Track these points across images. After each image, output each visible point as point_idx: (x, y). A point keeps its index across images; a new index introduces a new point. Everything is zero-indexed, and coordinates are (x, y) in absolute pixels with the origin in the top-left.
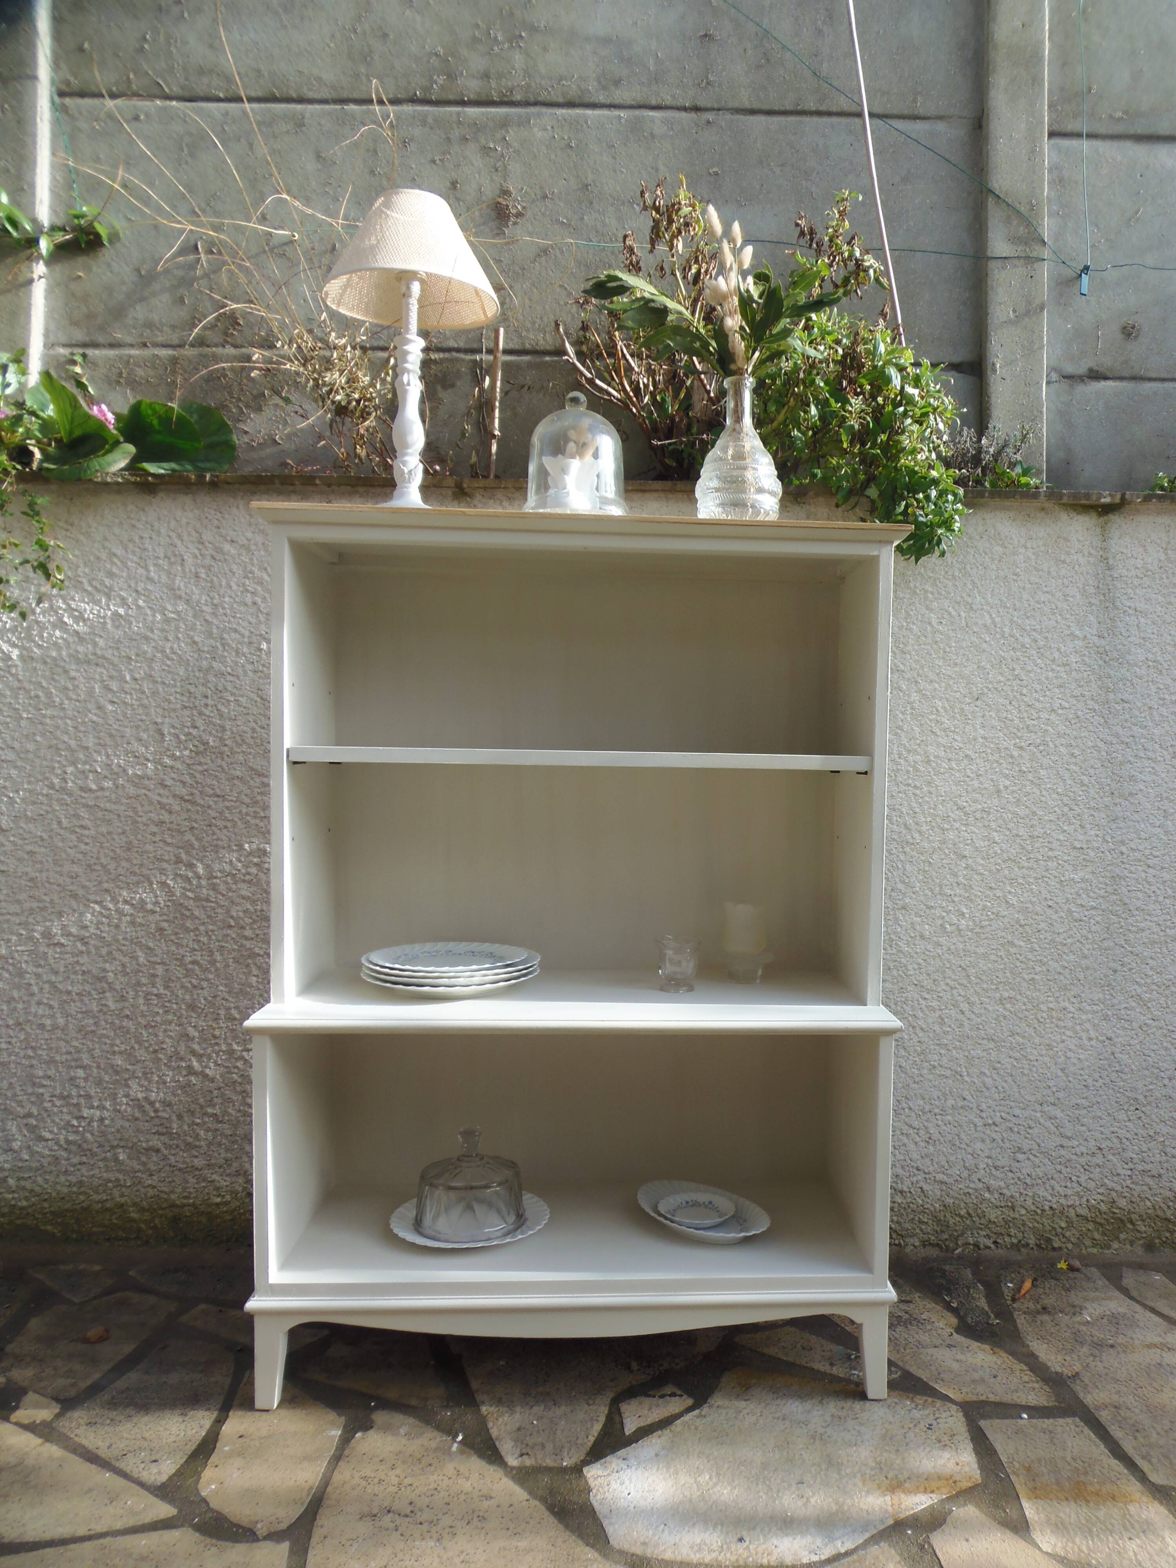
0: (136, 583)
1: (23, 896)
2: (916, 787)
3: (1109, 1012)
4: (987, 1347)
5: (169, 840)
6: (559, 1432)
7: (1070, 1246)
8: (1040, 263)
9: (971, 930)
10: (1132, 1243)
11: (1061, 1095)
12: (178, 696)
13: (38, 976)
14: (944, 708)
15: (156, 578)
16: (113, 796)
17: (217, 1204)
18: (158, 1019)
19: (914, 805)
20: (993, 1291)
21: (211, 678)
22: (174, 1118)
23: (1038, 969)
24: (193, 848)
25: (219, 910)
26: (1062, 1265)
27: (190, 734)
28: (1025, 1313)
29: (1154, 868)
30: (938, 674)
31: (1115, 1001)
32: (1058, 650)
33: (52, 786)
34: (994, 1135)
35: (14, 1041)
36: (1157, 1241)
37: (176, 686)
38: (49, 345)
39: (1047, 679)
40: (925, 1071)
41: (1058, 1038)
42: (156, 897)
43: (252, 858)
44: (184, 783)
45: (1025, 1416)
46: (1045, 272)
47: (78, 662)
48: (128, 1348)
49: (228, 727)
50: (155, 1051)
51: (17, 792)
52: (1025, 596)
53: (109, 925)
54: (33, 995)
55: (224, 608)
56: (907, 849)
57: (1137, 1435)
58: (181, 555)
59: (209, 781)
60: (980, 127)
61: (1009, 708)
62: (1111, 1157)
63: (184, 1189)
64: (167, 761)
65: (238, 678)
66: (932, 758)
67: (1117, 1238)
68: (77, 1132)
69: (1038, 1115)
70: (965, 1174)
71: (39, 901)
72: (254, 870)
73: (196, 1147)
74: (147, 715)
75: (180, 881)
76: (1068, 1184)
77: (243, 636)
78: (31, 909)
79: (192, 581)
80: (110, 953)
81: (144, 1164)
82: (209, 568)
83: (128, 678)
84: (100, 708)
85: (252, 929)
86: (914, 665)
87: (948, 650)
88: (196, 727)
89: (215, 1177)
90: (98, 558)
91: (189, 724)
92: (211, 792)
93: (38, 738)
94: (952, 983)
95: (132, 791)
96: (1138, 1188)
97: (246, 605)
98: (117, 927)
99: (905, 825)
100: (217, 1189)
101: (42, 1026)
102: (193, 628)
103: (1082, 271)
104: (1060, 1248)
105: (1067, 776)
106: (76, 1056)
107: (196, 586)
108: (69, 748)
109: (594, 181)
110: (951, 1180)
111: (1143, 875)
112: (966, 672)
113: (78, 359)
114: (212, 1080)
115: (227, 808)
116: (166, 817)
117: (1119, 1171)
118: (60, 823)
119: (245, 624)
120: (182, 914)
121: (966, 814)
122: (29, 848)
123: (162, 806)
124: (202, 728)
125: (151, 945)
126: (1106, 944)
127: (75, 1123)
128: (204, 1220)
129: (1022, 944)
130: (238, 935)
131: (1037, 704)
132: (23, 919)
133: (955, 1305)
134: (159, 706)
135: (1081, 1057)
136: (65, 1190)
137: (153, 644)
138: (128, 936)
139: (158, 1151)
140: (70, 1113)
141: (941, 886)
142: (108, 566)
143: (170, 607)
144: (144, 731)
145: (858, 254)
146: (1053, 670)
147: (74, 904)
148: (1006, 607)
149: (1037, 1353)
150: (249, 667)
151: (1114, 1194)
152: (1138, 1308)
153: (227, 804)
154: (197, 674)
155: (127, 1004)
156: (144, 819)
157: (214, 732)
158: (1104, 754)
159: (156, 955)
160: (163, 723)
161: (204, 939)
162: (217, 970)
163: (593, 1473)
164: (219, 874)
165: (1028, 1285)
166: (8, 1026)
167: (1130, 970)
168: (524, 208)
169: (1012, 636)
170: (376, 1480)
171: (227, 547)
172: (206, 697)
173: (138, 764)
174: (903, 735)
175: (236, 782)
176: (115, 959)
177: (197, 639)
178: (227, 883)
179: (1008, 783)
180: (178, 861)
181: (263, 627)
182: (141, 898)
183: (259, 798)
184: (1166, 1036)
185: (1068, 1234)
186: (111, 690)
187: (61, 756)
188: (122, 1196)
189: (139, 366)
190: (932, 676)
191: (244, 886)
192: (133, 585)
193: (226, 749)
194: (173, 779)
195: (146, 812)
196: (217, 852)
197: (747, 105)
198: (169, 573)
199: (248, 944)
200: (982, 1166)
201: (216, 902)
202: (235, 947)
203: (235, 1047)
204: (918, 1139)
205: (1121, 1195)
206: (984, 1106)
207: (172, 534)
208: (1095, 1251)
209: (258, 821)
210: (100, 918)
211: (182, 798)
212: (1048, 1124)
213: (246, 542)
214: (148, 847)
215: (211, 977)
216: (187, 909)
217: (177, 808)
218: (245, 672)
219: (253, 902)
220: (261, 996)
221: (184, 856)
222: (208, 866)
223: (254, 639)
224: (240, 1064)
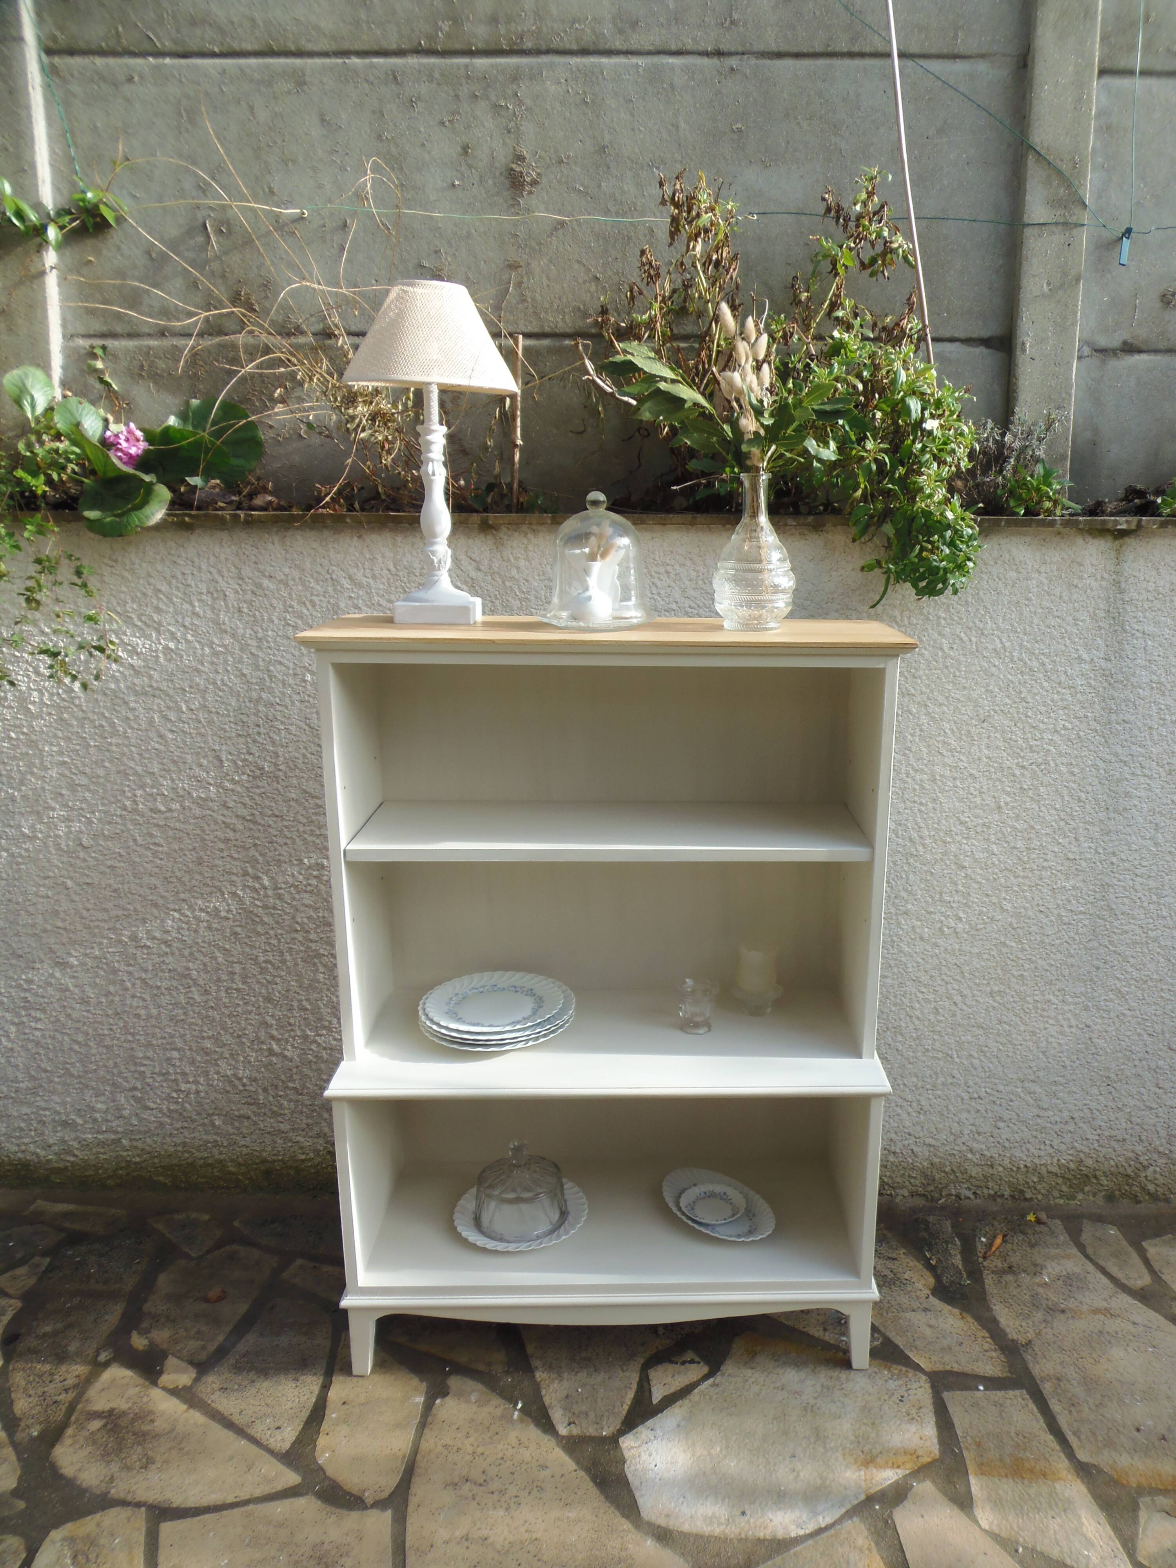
0: (183, 618)
1: (109, 905)
2: (921, 804)
3: (1090, 1004)
4: (957, 1311)
5: (236, 856)
6: (599, 1400)
7: (1040, 1197)
8: (1079, 229)
9: (967, 933)
10: (1094, 1195)
11: (1041, 1074)
12: (233, 725)
13: (130, 973)
14: (952, 730)
15: (202, 614)
16: (181, 817)
17: (303, 1161)
18: (239, 1009)
19: (919, 820)
20: (968, 1250)
21: (261, 708)
22: (260, 1091)
23: (1027, 966)
24: (258, 863)
25: (286, 917)
26: (1031, 1217)
27: (245, 760)
28: (993, 1272)
29: (1141, 876)
30: (947, 698)
31: (1095, 994)
32: (1065, 673)
33: (124, 808)
34: (979, 1107)
35: (115, 1027)
36: (1117, 1193)
37: (229, 716)
38: (68, 337)
39: (1052, 701)
40: (920, 1054)
41: (1042, 1026)
42: (228, 905)
43: (311, 871)
44: (245, 805)
45: (981, 1388)
46: (1084, 239)
47: (136, 694)
48: (243, 1308)
49: (280, 753)
50: (239, 1036)
51: (93, 812)
52: (1036, 621)
53: (188, 929)
54: (127, 989)
55: (268, 642)
56: (911, 861)
57: (1072, 1409)
58: (223, 591)
59: (268, 804)
60: (1025, 65)
61: (1014, 729)
62: (1082, 1125)
63: (274, 1148)
64: (228, 785)
65: (287, 708)
66: (938, 777)
67: (1082, 1190)
68: (177, 1103)
69: (1019, 1090)
70: (952, 1138)
71: (125, 909)
72: (314, 882)
73: (282, 1114)
74: (205, 742)
75: (248, 891)
76: (1042, 1147)
77: (288, 668)
78: (117, 916)
79: (236, 616)
80: (191, 954)
81: (238, 1128)
82: (250, 603)
83: (184, 708)
84: (161, 736)
85: (317, 933)
86: (924, 689)
87: (958, 674)
88: (251, 754)
89: (299, 1138)
90: (144, 594)
91: (245, 751)
92: (270, 812)
93: (107, 764)
94: (947, 979)
95: (198, 812)
96: (1104, 1150)
97: (289, 638)
98: (196, 931)
99: (910, 839)
100: (302, 1148)
101: (138, 1016)
102: (241, 661)
103: (1124, 235)
104: (1031, 1199)
105: (1065, 792)
106: (170, 1040)
107: (240, 620)
108: (136, 773)
109: (611, 142)
110: (938, 1144)
111: (1131, 883)
112: (975, 695)
113: (99, 352)
114: (291, 1060)
115: (286, 827)
116: (231, 835)
117: (1089, 1136)
118: (135, 840)
119: (289, 656)
120: (253, 920)
121: (967, 828)
122: (109, 863)
123: (227, 825)
124: (257, 755)
125: (227, 946)
126: (1091, 945)
127: (175, 1095)
128: (292, 1172)
129: (1013, 944)
130: (304, 937)
131: (1041, 725)
132: (111, 925)
133: (933, 1262)
134: (216, 734)
135: (1062, 1042)
136: (172, 1149)
137: (204, 677)
138: (207, 939)
139: (249, 1118)
140: (169, 1087)
141: (941, 894)
142: (155, 602)
143: (216, 640)
144: (204, 758)
145: (886, 234)
146: (1058, 692)
147: (155, 911)
148: (1016, 632)
149: (999, 1319)
150: (296, 697)
151: (1082, 1155)
152: (1091, 1268)
153: (286, 823)
154: (248, 704)
155: (210, 997)
156: (212, 837)
157: (268, 758)
158: (1102, 772)
159: (233, 956)
160: (220, 750)
161: (275, 942)
162: (288, 968)
163: (627, 1443)
164: (283, 886)
165: (998, 1241)
166: (108, 1015)
167: (1112, 967)
168: (539, 174)
169: (1021, 660)
170: (455, 1449)
171: (266, 582)
172: (259, 726)
173: (201, 787)
174: (911, 755)
175: (292, 803)
176: (196, 959)
177: (245, 671)
178: (290, 893)
179: (1008, 799)
180: (246, 874)
181: (306, 659)
182: (215, 907)
183: (314, 818)
184: (1139, 1024)
185: (1039, 1187)
186: (170, 720)
187: (129, 780)
188: (221, 1153)
189: (160, 358)
190: (941, 699)
191: (305, 895)
192: (180, 620)
193: (280, 773)
194: (234, 801)
195: (212, 831)
196: (279, 866)
197: (774, 47)
198: (213, 608)
199: (313, 946)
200: (966, 1132)
201: (282, 910)
202: (302, 948)
203: (309, 1033)
204: (911, 1110)
205: (1088, 1156)
206: (971, 1083)
207: (212, 569)
208: (1061, 1202)
209: (314, 839)
210: (180, 924)
211: (244, 818)
212: (1028, 1098)
213: (283, 577)
214: (217, 862)
215: (283, 974)
216: (257, 916)
217: (241, 827)
218: (292, 702)
219: (316, 910)
220: (328, 990)
221: (250, 870)
222: (273, 878)
223: (299, 671)
224: (314, 1047)
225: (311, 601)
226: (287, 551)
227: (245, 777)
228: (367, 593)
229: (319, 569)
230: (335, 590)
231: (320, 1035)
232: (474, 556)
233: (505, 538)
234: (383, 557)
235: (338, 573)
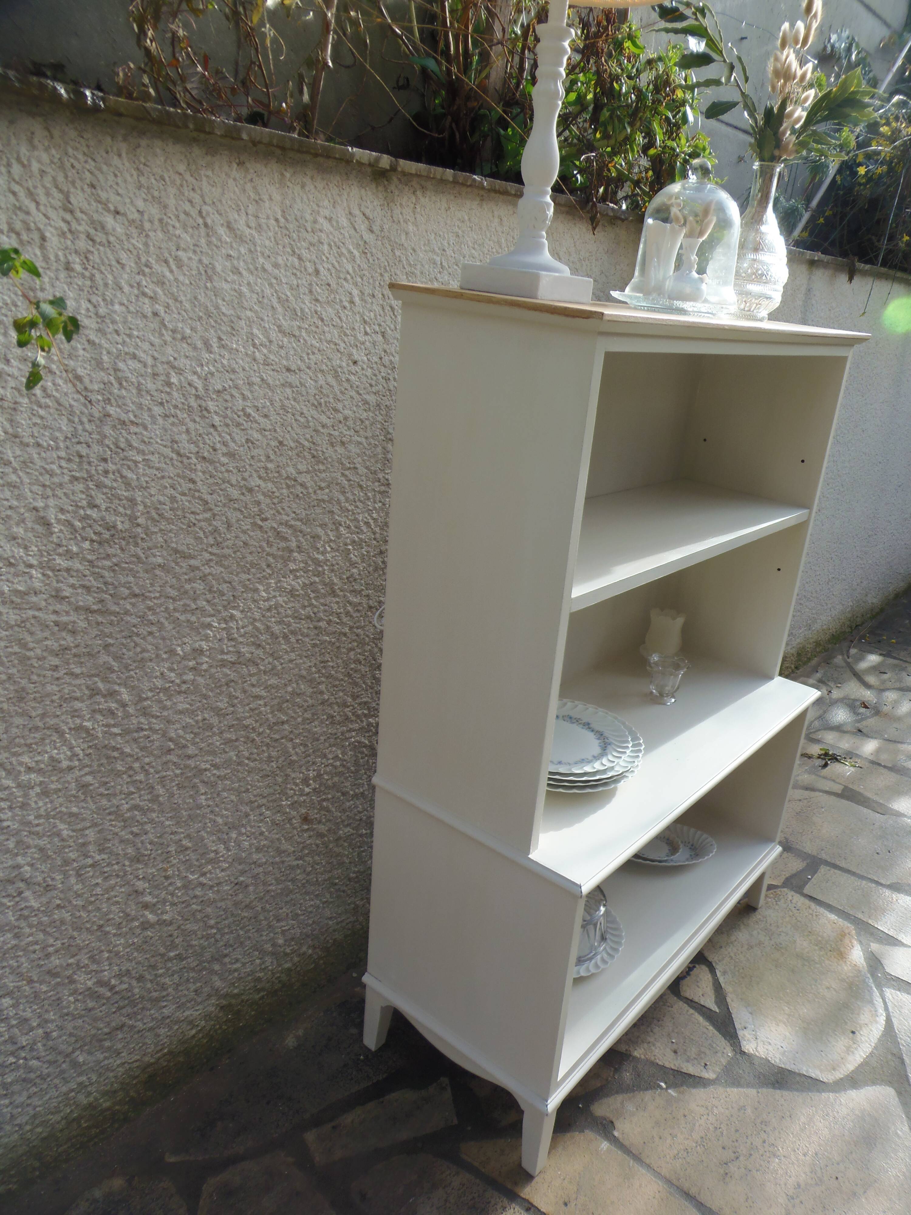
5: (78, 671)
12: (63, 463)
17: (194, 1036)
18: (98, 890)
21: (108, 430)
22: (134, 983)
24: (113, 671)
25: (155, 737)
27: (87, 517)
37: (58, 448)
42: (71, 748)
43: (185, 663)
44: (88, 589)
49: (139, 499)
50: (101, 927)
53: (10, 808)
55: (114, 322)
58: (39, 229)
59: (123, 580)
63: (157, 1044)
64: (61, 562)
65: (145, 428)
72: (190, 676)
73: (164, 997)
74: (18, 498)
75: (99, 717)
77: (145, 366)
79: (62, 275)
80: (19, 843)
81: (109, 1048)
82: (86, 257)
85: (194, 744)
88: (96, 506)
89: (187, 1013)
91: (84, 503)
92: (127, 592)
97: (145, 317)
98: (24, 806)
100: (191, 1022)
114: (171, 923)
115: (150, 608)
116: (69, 640)
119: (146, 346)
120: (108, 757)
123: (62, 627)
124: (103, 507)
125: (75, 810)
128: (181, 1059)
130: (179, 756)
134: (37, 482)
138: (42, 812)
139: (123, 1026)
144: (18, 524)
150: (157, 410)
153: (149, 603)
154: (88, 426)
155: (54, 893)
156: (39, 651)
157: (121, 510)
159: (84, 820)
160: (47, 506)
161: (141, 777)
162: (161, 804)
164: (150, 694)
171: (109, 221)
172: (105, 460)
173: (16, 575)
175: (157, 572)
176: (28, 847)
177: (80, 371)
178: (160, 701)
180: (94, 692)
181: (169, 350)
182: (52, 758)
183: (187, 587)
191: (181, 698)
193: (139, 530)
194: (73, 586)
195: (38, 642)
196: (142, 668)
199: (191, 763)
201: (150, 729)
202: (178, 772)
207: (16, 188)
209: (189, 616)
211: (88, 610)
213: (136, 216)
214: (49, 688)
215: (154, 815)
216: (115, 749)
217: (82, 624)
218: (152, 417)
219: (191, 713)
220: (212, 812)
221: (100, 685)
222: (133, 688)
223: (160, 369)
224: (198, 892)
225: (177, 259)
226: (141, 173)
227: (87, 545)
228: (250, 251)
229: (187, 207)
230: (209, 243)
231: (204, 874)
232: (368, 212)
233: (397, 192)
234: (271, 199)
235: (214, 218)
